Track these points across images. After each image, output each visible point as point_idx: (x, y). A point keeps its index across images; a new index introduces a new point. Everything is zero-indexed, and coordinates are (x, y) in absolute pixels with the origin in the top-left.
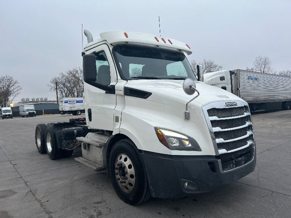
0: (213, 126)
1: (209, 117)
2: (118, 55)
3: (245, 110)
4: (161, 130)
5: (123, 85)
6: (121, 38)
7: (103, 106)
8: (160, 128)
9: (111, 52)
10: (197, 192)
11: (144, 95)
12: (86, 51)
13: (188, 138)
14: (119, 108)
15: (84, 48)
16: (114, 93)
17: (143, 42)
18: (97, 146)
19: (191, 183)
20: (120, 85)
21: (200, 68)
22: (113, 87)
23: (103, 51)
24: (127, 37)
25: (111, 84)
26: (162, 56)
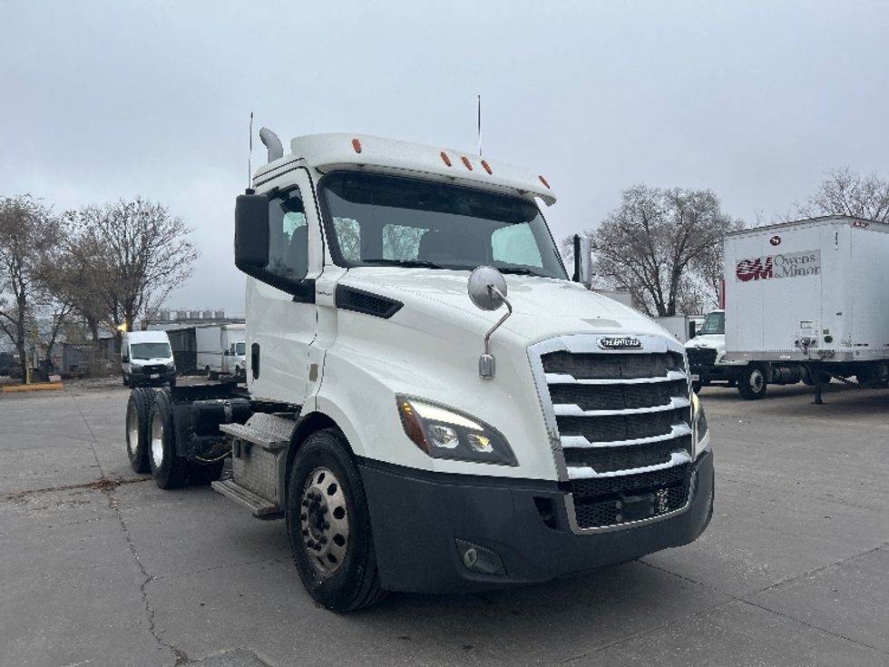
0: (555, 401)
1: (547, 375)
2: (332, 197)
3: (671, 365)
4: (411, 403)
5: (335, 280)
6: (344, 155)
7: (286, 338)
8: (410, 398)
9: (315, 189)
10: (497, 580)
11: (382, 307)
12: (258, 185)
13: (482, 429)
14: (321, 343)
15: (252, 177)
16: (313, 301)
17: (403, 167)
18: (265, 449)
19: (484, 552)
20: (329, 278)
21: (582, 244)
22: (312, 282)
23: (295, 187)
24: (359, 152)
25: (309, 276)
26: (461, 205)
